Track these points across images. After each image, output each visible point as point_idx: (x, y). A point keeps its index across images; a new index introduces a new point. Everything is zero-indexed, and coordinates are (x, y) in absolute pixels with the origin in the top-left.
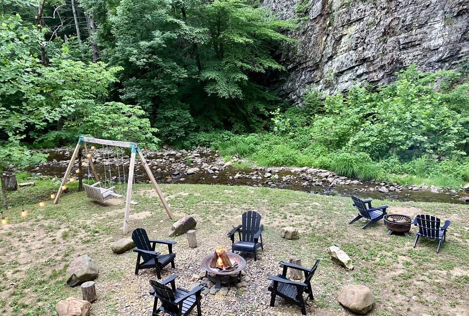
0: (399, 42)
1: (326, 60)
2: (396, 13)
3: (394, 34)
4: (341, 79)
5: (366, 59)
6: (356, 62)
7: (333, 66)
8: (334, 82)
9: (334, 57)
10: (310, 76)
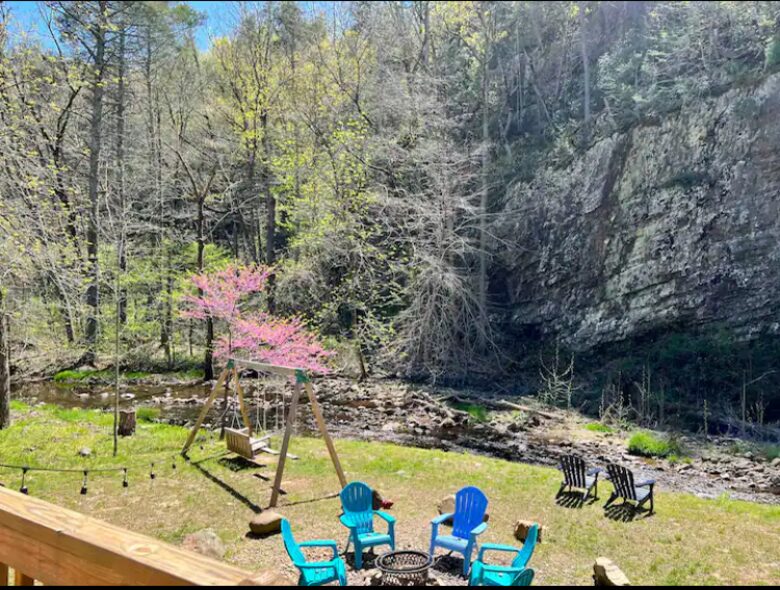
0: (729, 250)
1: (610, 273)
2: (721, 207)
3: (721, 238)
4: (633, 303)
5: (674, 274)
6: (658, 277)
7: (622, 283)
8: (623, 308)
9: (623, 269)
10: (584, 296)
